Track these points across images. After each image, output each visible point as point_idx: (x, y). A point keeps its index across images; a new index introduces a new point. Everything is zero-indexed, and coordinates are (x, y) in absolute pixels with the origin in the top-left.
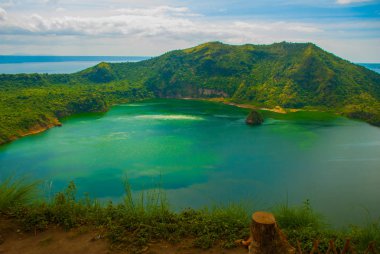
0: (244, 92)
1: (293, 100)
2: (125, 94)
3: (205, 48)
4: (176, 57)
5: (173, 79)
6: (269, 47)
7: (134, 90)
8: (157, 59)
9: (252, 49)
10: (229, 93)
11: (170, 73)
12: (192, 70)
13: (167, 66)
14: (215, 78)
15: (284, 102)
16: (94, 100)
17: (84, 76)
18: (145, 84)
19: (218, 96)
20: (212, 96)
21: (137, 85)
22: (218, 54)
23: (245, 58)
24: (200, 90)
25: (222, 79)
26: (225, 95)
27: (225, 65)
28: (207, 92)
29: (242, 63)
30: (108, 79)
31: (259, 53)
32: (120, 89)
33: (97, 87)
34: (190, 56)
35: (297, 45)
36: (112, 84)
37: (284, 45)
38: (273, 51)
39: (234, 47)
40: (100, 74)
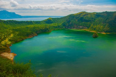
0: (92, 27)
1: (109, 30)
2: (56, 27)
3: (81, 13)
4: (72, 17)
5: (70, 23)
7: (59, 26)
9: (96, 14)
11: (70, 21)
12: (77, 20)
13: (69, 19)
14: (83, 23)
16: (47, 29)
18: (62, 24)
19: (84, 28)
20: (82, 28)
21: (60, 24)
22: (85, 15)
23: (93, 16)
24: (79, 26)
25: (86, 23)
26: (87, 28)
27: (87, 19)
28: (81, 27)
29: (92, 18)
30: (52, 23)
31: (98, 15)
32: (55, 25)
33: (48, 25)
34: (76, 16)
35: (111, 12)
36: (52, 24)
37: (106, 12)
38: (102, 14)
39: (90, 13)
40: (49, 21)
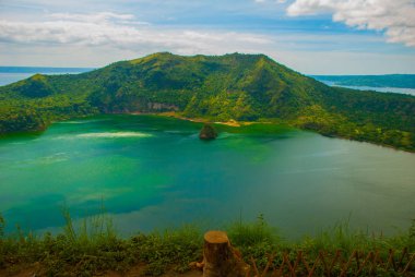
0: (196, 106)
2: (66, 111)
3: (154, 60)
4: (122, 69)
5: (119, 93)
6: (221, 58)
7: (76, 106)
8: (100, 70)
9: (204, 60)
10: (180, 107)
11: (115, 87)
12: (140, 83)
13: (113, 78)
14: (166, 91)
15: (238, 115)
16: (28, 118)
17: (14, 90)
18: (87, 99)
19: (170, 111)
20: (163, 110)
21: (80, 100)
22: (168, 65)
23: (196, 69)
24: (150, 104)
25: (173, 91)
26: (177, 109)
27: (176, 77)
28: (156, 106)
29: (194, 75)
30: (45, 94)
31: (211, 65)
32: (60, 104)
33: (32, 102)
34: (137, 67)
35: (250, 56)
36: (50, 99)
37: (237, 56)
38: (224, 62)
39: (185, 57)
40: (35, 87)
